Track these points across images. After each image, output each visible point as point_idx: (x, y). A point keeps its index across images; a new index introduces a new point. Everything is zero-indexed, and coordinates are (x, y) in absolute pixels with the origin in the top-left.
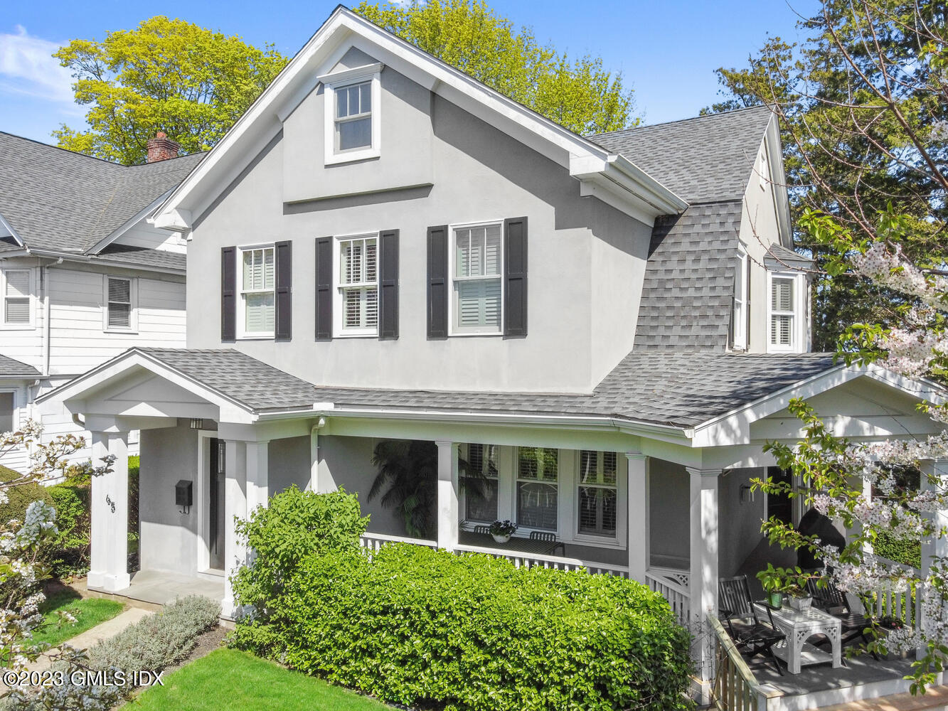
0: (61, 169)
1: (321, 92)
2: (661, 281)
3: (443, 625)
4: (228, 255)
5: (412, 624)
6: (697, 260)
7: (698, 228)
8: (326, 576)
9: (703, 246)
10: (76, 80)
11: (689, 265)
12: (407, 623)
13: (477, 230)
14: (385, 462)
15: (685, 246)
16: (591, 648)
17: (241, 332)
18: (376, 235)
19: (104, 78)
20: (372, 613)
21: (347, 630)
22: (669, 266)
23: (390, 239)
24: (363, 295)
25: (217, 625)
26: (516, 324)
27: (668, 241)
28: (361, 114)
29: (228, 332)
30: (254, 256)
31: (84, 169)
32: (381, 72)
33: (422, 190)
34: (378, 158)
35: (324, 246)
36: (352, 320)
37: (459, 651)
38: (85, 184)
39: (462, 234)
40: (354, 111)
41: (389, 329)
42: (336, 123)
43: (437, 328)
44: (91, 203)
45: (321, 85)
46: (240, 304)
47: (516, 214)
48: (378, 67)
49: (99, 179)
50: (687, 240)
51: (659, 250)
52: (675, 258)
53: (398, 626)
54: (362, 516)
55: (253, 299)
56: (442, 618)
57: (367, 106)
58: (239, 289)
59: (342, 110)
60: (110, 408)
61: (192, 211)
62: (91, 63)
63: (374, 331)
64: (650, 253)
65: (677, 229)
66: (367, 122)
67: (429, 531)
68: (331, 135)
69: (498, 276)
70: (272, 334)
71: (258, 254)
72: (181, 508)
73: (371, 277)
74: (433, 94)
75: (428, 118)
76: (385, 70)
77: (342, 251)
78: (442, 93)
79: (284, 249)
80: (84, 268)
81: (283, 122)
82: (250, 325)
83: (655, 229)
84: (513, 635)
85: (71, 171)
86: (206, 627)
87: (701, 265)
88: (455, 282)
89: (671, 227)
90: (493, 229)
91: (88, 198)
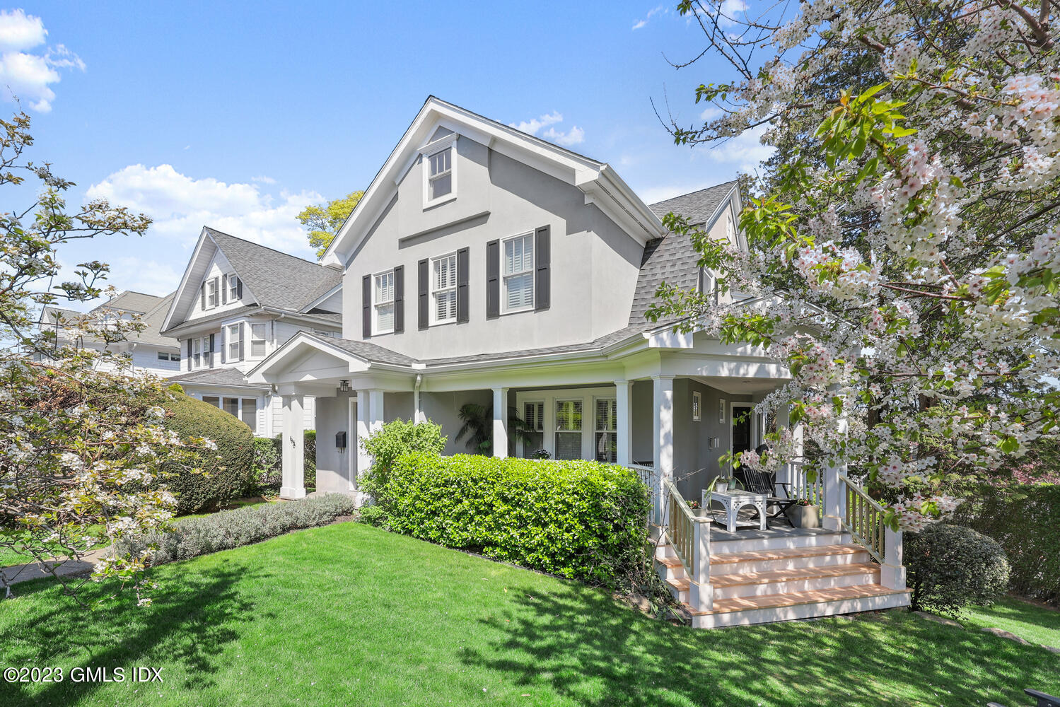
0: (289, 266)
1: (421, 162)
2: (649, 282)
3: (482, 488)
4: (366, 279)
5: (463, 492)
6: (674, 265)
7: (675, 245)
8: (411, 465)
9: (677, 256)
10: (310, 232)
11: (668, 269)
12: (459, 490)
13: (518, 240)
14: (468, 419)
15: (666, 257)
16: (577, 493)
17: (374, 331)
18: (454, 253)
19: (327, 230)
20: (438, 486)
21: (423, 500)
22: (654, 272)
23: (464, 254)
24: (449, 297)
25: (351, 513)
26: (543, 302)
27: (655, 255)
28: (445, 171)
29: (367, 333)
30: (381, 280)
31: (304, 267)
32: (457, 140)
33: (482, 218)
34: (455, 199)
35: (423, 265)
36: (441, 315)
37: (491, 505)
38: (303, 276)
39: (508, 243)
40: (441, 170)
41: (463, 315)
42: (430, 180)
43: (493, 311)
44: (306, 286)
45: (420, 156)
46: (374, 313)
47: (542, 224)
48: (454, 136)
49: (313, 274)
50: (668, 253)
51: (648, 262)
52: (659, 266)
53: (454, 493)
54: (442, 436)
55: (382, 309)
56: (481, 484)
57: (449, 166)
58: (373, 303)
59: (433, 171)
60: (292, 378)
61: (345, 255)
62: (319, 222)
63: (455, 320)
64: (642, 265)
65: (661, 247)
66: (449, 176)
67: (489, 451)
68: (427, 189)
69: (531, 270)
70: (393, 331)
71: (384, 277)
72: (339, 449)
73: (453, 283)
74: (490, 150)
75: (486, 169)
76: (460, 137)
77: (435, 269)
78: (497, 149)
79: (399, 271)
80: (299, 323)
81: (399, 185)
82: (381, 326)
83: (646, 249)
84: (525, 489)
85: (296, 268)
86: (343, 512)
87: (676, 268)
88: (504, 278)
89: (657, 247)
90: (528, 237)
91: (304, 284)
